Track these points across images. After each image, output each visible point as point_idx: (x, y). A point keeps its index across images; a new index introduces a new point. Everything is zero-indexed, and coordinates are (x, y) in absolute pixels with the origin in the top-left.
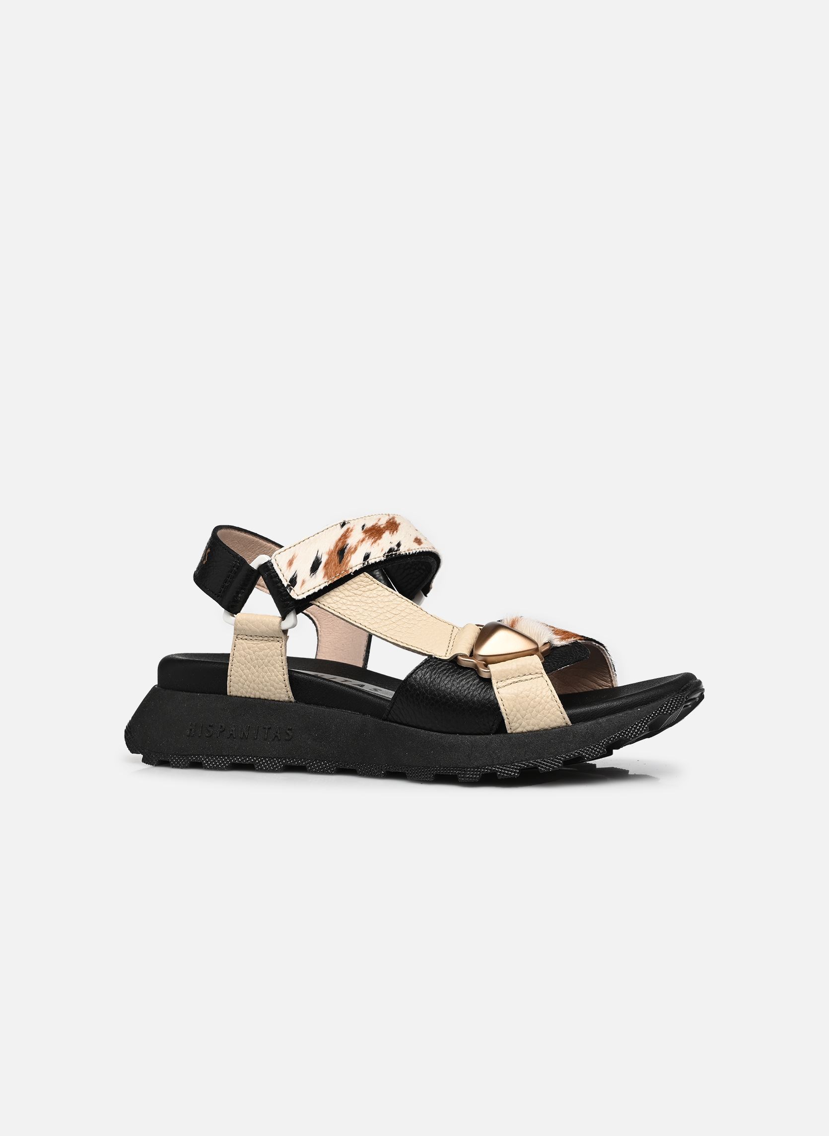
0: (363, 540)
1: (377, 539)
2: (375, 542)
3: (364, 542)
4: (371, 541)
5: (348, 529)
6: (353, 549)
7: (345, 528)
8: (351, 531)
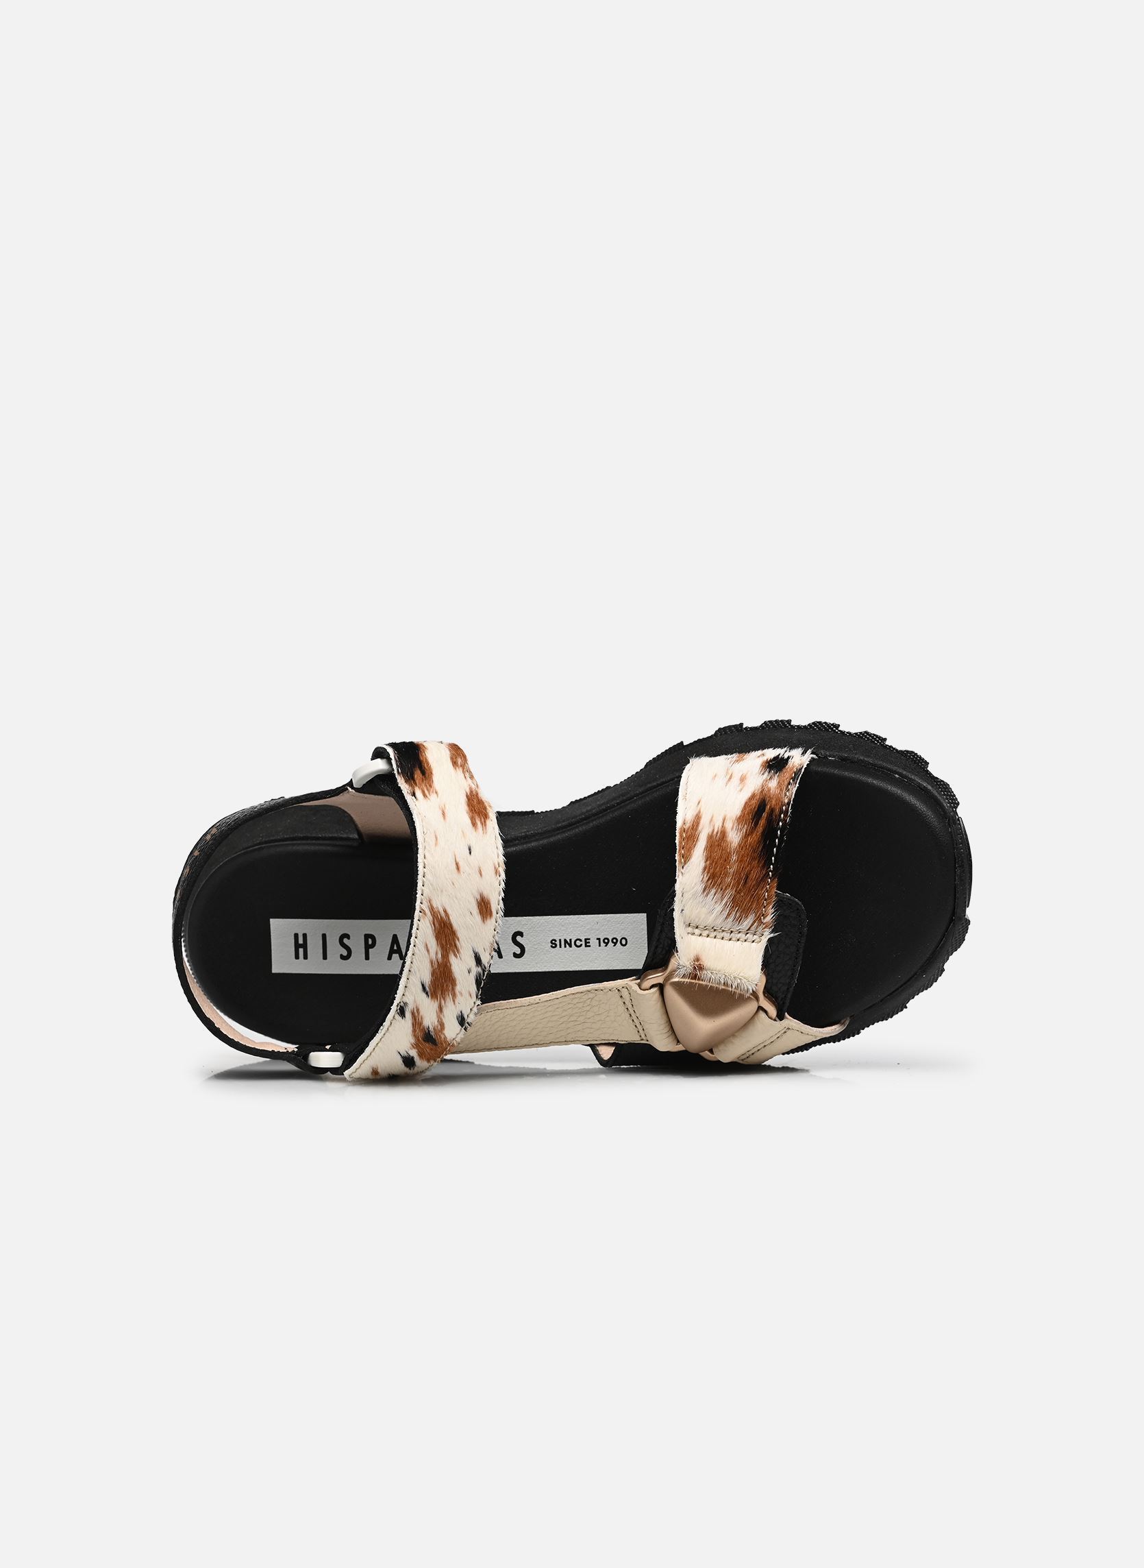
0: (441, 1009)
1: (453, 989)
2: (454, 995)
3: (444, 1009)
4: (449, 999)
5: (413, 1014)
6: (439, 1027)
7: (408, 1014)
8: (418, 1010)
